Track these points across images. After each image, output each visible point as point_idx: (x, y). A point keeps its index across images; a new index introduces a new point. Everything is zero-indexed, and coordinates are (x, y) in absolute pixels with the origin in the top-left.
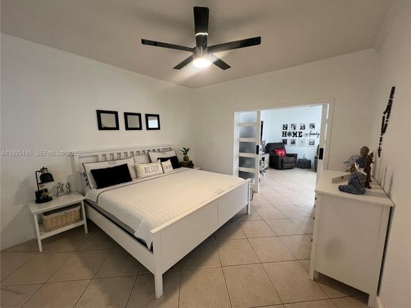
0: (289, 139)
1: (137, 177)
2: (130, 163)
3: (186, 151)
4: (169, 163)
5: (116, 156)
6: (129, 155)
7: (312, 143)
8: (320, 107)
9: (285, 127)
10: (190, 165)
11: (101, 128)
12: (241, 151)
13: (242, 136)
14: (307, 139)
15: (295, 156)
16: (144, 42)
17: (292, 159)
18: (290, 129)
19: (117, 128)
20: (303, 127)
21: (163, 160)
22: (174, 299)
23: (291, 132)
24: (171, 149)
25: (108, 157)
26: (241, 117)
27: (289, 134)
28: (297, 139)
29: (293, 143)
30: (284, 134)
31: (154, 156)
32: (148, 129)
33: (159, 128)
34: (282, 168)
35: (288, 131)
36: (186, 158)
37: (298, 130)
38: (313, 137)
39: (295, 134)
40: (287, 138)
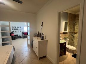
0: (14, 31)
7: (21, 32)
14: (19, 31)
15: (17, 35)
17: (17, 36)
20: (18, 28)
27: (14, 29)
28: (17, 30)
29: (16, 32)
30: (13, 29)
35: (14, 28)
37: (17, 28)
38: (21, 30)
39: (16, 29)
40: (14, 30)
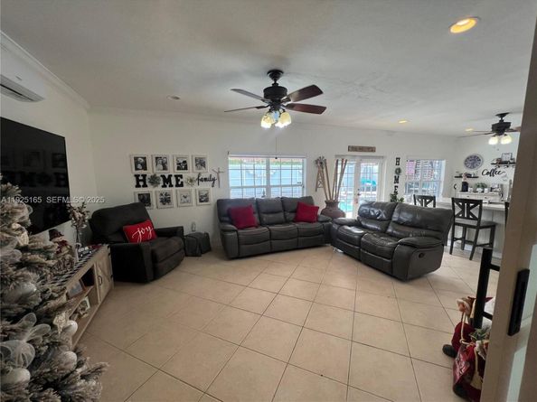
18: (153, 170)
23: (158, 176)
27: (154, 180)
28: (173, 191)
30: (141, 181)
35: (149, 173)
37: (172, 170)
38: (205, 186)
39: (167, 181)
40: (150, 189)
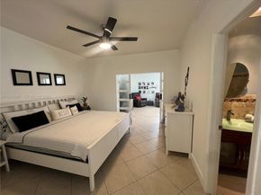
0: (142, 90)
1: (52, 120)
2: (46, 110)
3: (85, 99)
4: (75, 108)
5: (31, 106)
6: (42, 104)
7: (153, 92)
8: (159, 74)
9: (140, 84)
10: (89, 109)
11: (15, 83)
12: (121, 97)
13: (120, 89)
14: (151, 90)
15: (146, 99)
16: (69, 27)
17: (144, 101)
18: (142, 85)
19: (31, 84)
20: (148, 84)
21: (71, 106)
22: (103, 189)
23: (143, 87)
24: (74, 99)
25: (24, 107)
26: (119, 78)
29: (144, 92)
31: (63, 104)
32: (56, 84)
33: (64, 84)
34: (141, 107)
36: (85, 105)
38: (153, 89)
